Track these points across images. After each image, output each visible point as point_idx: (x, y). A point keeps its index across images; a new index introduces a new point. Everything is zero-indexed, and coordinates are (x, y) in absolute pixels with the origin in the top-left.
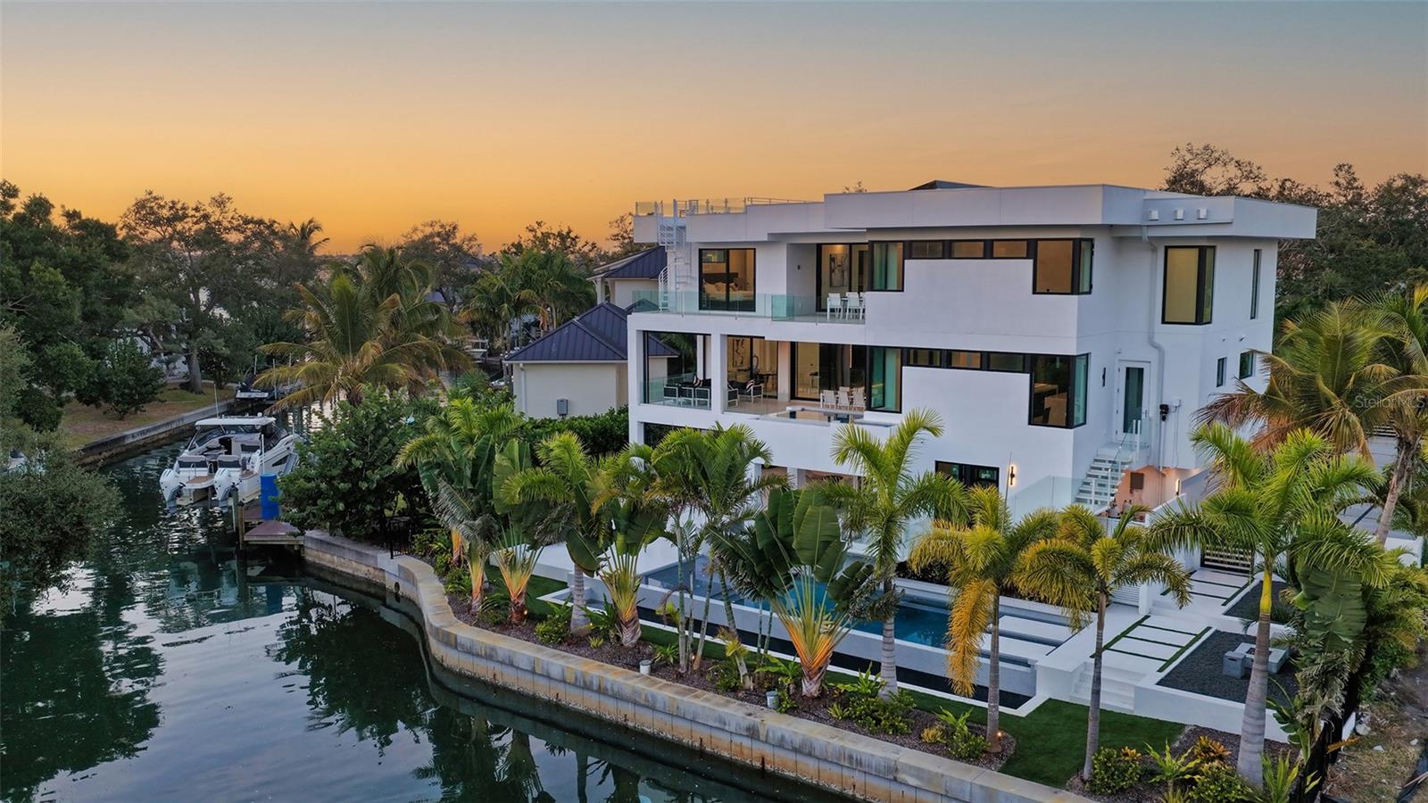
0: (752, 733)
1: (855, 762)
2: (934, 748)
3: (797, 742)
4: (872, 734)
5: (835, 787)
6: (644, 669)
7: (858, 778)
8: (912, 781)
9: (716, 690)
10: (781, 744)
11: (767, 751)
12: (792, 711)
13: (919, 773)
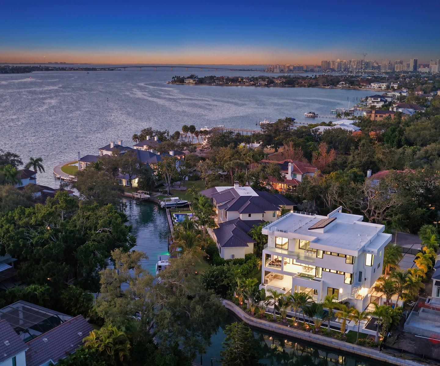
0: (310, 337)
1: (326, 341)
2: (336, 339)
3: (317, 338)
4: (327, 337)
5: (322, 344)
6: (289, 326)
7: (326, 343)
8: (334, 343)
9: (302, 330)
10: (314, 338)
11: (312, 339)
12: (315, 333)
13: (335, 342)
